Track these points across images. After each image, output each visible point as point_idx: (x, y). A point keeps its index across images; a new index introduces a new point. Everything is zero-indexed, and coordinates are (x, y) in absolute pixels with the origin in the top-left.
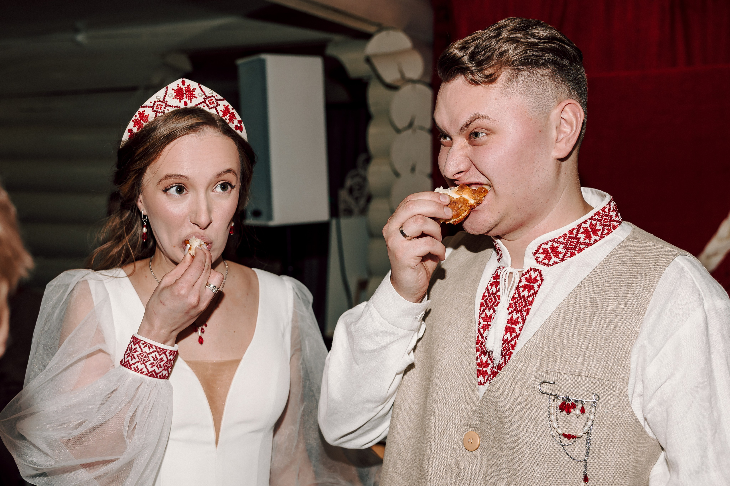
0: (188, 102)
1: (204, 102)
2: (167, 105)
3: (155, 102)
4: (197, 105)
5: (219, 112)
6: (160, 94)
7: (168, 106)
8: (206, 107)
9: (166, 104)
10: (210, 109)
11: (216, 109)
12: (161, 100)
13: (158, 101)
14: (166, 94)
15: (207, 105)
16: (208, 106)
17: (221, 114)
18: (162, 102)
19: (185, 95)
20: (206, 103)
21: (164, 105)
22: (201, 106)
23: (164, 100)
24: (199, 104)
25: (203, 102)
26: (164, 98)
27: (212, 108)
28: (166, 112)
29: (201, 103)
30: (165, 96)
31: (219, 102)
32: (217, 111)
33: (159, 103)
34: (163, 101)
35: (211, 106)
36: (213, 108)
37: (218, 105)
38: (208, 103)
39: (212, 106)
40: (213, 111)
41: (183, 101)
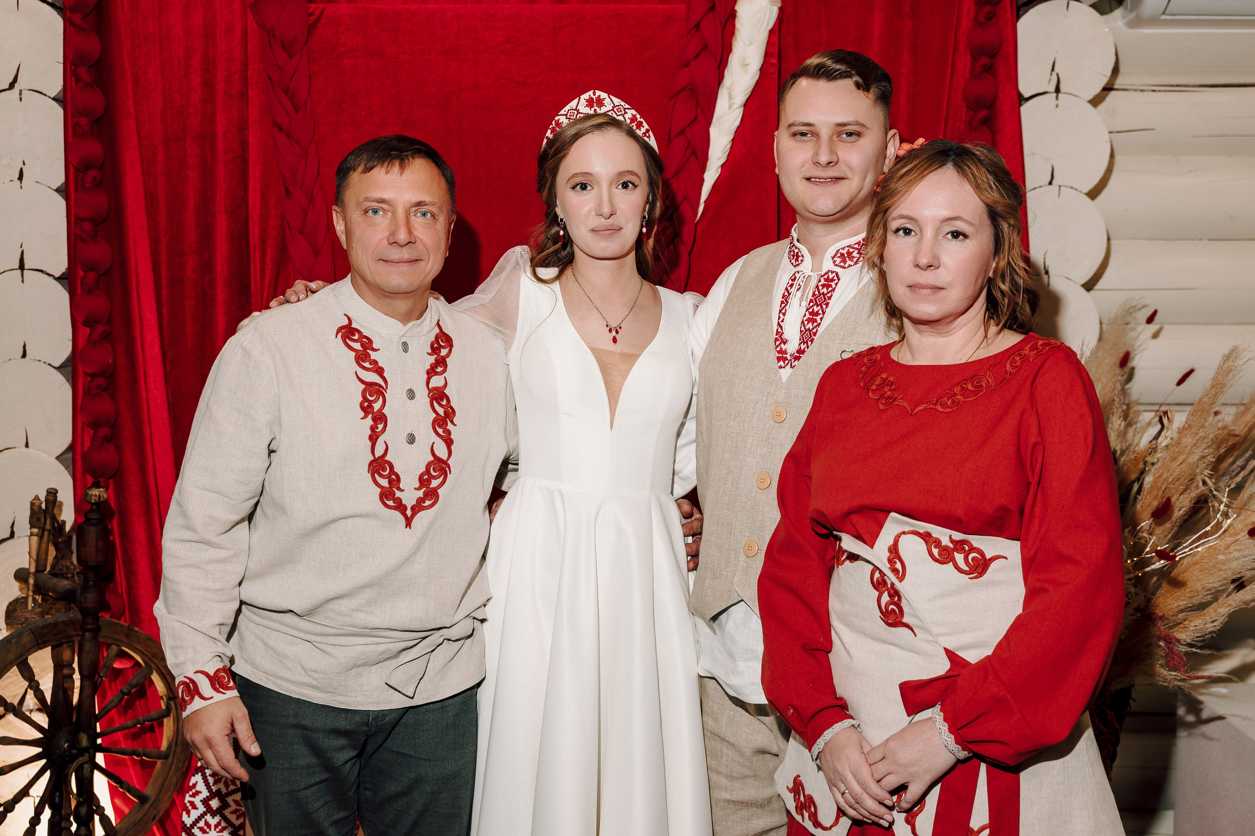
0: (598, 110)
1: (613, 110)
2: (578, 113)
3: (569, 110)
4: (606, 112)
5: (627, 119)
6: (573, 104)
7: (580, 113)
8: (614, 114)
9: (578, 111)
10: (617, 116)
11: (624, 116)
12: (574, 108)
13: (571, 110)
14: (578, 103)
15: (615, 112)
16: (616, 114)
17: (628, 121)
18: (574, 110)
19: (595, 104)
20: (614, 111)
21: (576, 112)
22: (610, 113)
23: (576, 108)
24: (608, 111)
25: (611, 110)
26: (577, 107)
27: (619, 115)
28: (578, 117)
29: (610, 111)
30: (578, 105)
31: (627, 110)
32: (625, 118)
33: (572, 111)
34: (576, 110)
35: (618, 114)
36: (621, 115)
37: (626, 113)
38: (615, 110)
39: (620, 113)
40: (621, 118)
41: (593, 109)
